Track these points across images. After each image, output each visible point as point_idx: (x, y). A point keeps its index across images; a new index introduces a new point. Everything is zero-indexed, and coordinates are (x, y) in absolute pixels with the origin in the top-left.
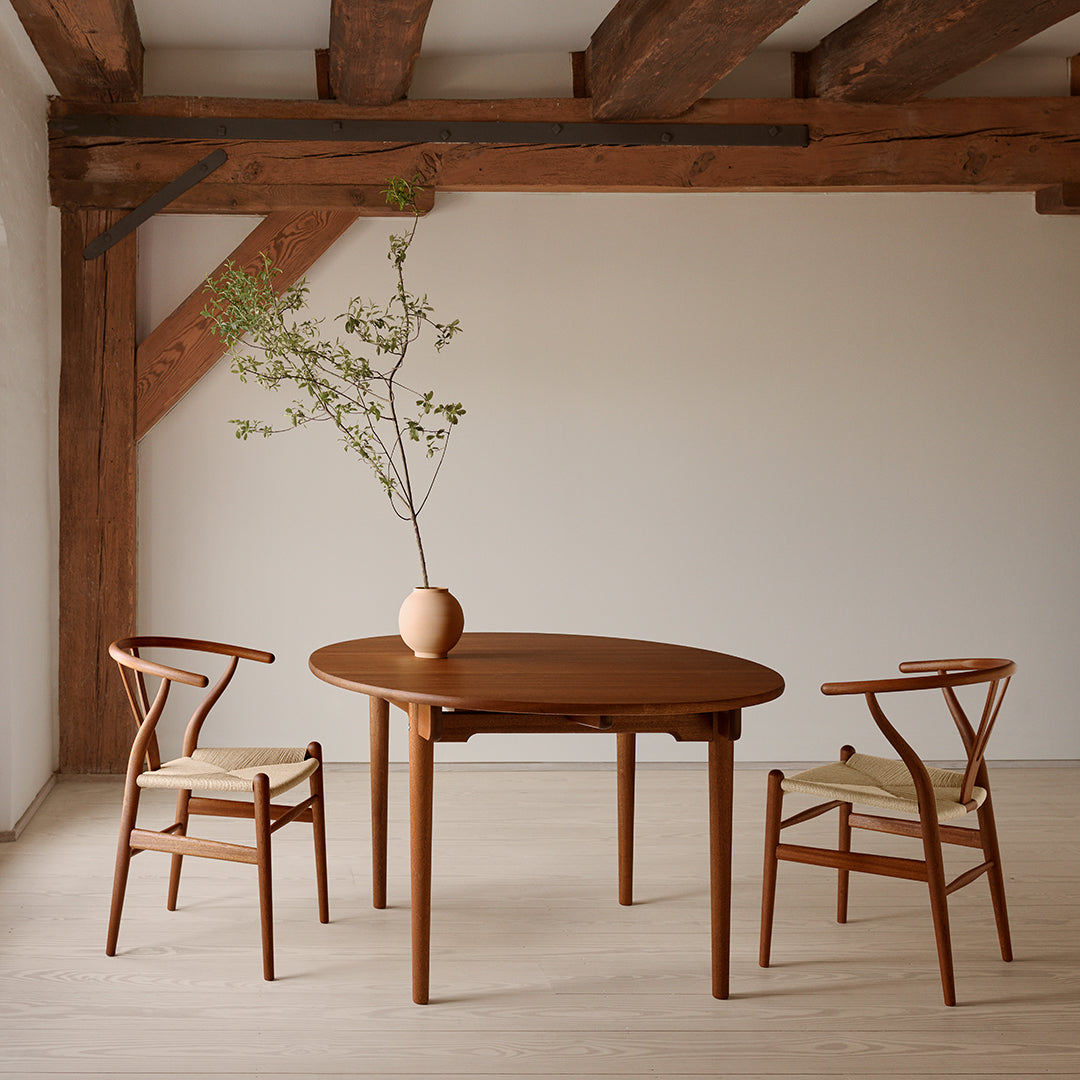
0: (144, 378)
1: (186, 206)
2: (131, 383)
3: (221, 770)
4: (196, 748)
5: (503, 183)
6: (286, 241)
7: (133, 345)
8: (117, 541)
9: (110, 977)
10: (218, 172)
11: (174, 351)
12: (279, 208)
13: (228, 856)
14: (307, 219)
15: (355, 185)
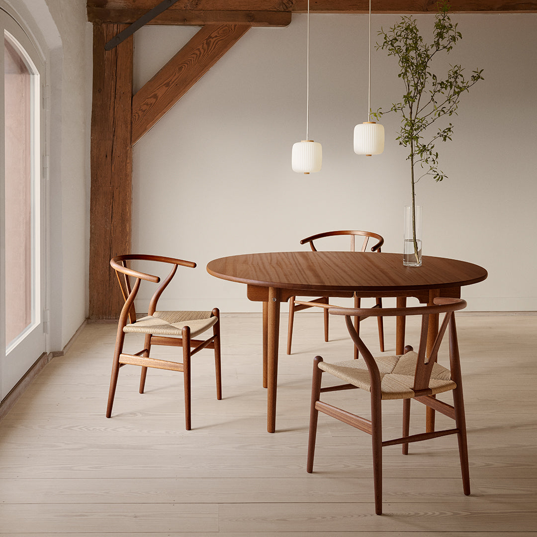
0: (136, 113)
1: (160, 22)
2: (129, 115)
3: (167, 323)
4: (155, 311)
5: (328, 9)
6: (212, 40)
7: (131, 95)
8: (121, 199)
9: (106, 428)
10: (177, 4)
11: (152, 98)
12: (209, 23)
13: (169, 368)
14: (224, 28)
15: (249, 11)
